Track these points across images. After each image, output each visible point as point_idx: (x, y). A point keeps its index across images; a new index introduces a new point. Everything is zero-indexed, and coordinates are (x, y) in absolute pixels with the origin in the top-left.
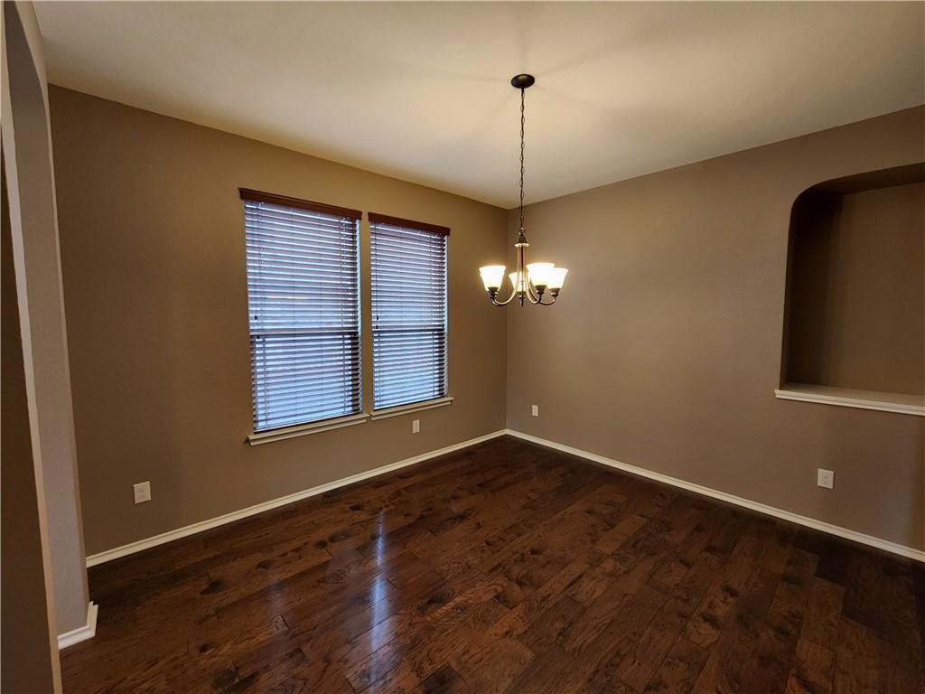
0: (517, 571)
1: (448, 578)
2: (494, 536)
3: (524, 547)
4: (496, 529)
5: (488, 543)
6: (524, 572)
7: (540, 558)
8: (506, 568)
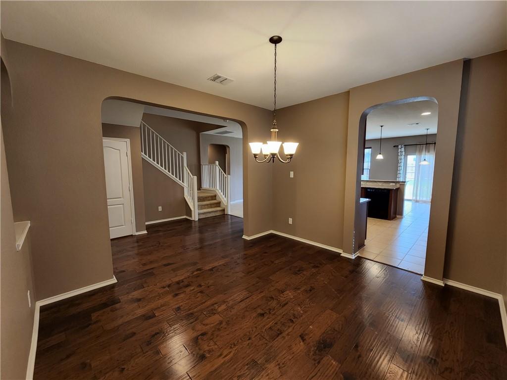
0: (274, 304)
1: (308, 300)
2: (289, 327)
3: (268, 318)
4: (288, 335)
5: (292, 321)
6: (269, 303)
7: (259, 311)
8: (279, 305)
